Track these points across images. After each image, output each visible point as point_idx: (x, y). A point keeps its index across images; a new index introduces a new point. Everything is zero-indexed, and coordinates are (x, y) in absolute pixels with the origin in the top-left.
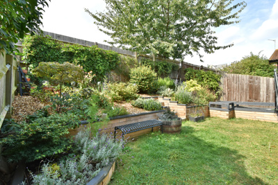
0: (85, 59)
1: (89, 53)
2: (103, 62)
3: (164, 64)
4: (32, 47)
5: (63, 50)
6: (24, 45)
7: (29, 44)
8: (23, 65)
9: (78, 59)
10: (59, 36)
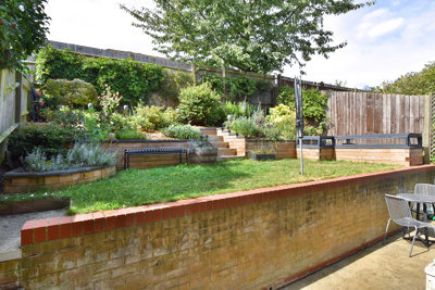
0: (113, 77)
1: (119, 68)
2: (140, 80)
3: (241, 81)
4: (46, 64)
5: (85, 67)
6: (37, 62)
7: (43, 61)
8: (38, 86)
9: (104, 77)
10: (80, 48)
